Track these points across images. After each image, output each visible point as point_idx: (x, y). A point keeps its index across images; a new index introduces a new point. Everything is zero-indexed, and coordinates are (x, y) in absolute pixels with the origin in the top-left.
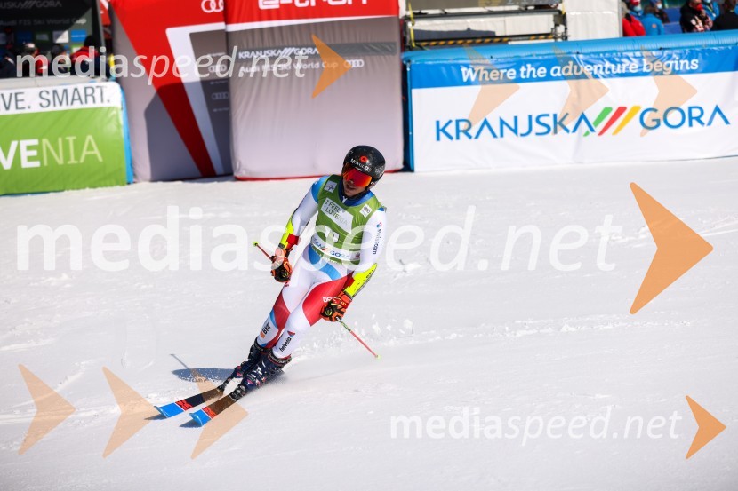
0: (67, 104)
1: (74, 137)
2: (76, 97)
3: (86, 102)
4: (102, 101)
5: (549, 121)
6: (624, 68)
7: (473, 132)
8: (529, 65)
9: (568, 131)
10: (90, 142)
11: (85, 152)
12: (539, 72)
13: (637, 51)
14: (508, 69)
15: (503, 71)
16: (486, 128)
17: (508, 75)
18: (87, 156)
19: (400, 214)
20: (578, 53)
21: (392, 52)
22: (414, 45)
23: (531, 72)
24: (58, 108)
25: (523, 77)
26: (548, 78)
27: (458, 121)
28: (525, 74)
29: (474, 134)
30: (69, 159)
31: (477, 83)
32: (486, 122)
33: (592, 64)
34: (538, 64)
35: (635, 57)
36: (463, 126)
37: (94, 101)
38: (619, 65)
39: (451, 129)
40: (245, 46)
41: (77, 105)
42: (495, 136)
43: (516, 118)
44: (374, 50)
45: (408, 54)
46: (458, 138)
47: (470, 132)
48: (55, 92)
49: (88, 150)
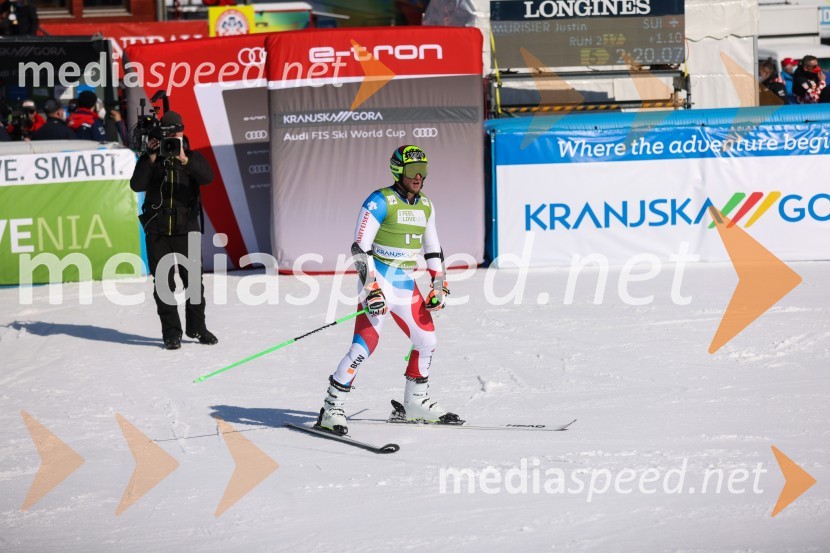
0: (70, 175)
1: (78, 217)
2: (81, 166)
3: (93, 174)
4: (113, 172)
5: (666, 208)
6: (760, 145)
7: (571, 220)
8: (642, 139)
9: (689, 221)
10: (97, 222)
11: (90, 236)
12: (654, 147)
13: (777, 123)
14: (616, 143)
15: (609, 146)
16: (587, 215)
17: (616, 149)
18: (93, 240)
19: (478, 320)
20: (703, 125)
21: (473, 120)
22: (500, 111)
23: (645, 147)
24: (59, 180)
25: (634, 153)
26: (666, 155)
27: (553, 207)
28: (637, 149)
29: (572, 223)
30: (71, 244)
31: (576, 160)
32: (587, 208)
33: (721, 139)
34: (654, 137)
35: (774, 131)
36: (560, 212)
37: (103, 173)
38: (754, 141)
39: (544, 216)
40: (292, 109)
41: (82, 177)
42: (598, 225)
43: (625, 204)
44: (450, 116)
45: (493, 122)
46: (552, 227)
47: (567, 220)
48: (55, 160)
49: (94, 233)
